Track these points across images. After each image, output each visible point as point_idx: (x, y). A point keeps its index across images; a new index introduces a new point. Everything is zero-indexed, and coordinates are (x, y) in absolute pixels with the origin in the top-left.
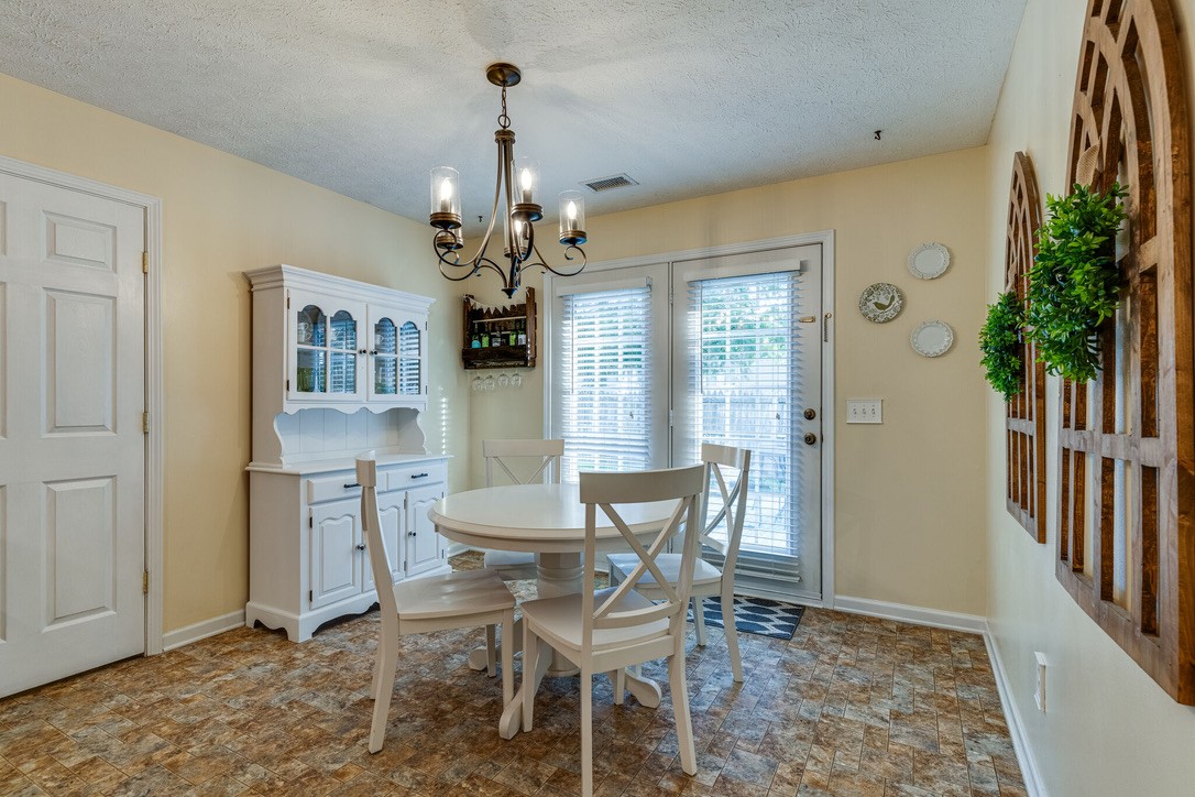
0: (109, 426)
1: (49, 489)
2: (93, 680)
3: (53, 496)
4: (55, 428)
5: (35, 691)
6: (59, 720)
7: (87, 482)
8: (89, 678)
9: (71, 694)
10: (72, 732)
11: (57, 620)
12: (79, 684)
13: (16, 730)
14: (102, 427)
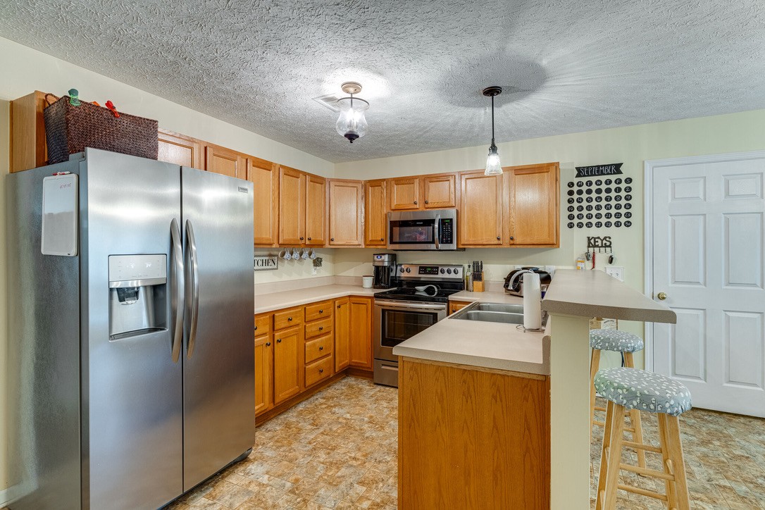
0: (759, 284)
1: (726, 314)
2: (750, 422)
3: (728, 318)
4: (729, 284)
5: (721, 413)
6: (731, 431)
7: (747, 314)
8: (748, 419)
9: (738, 423)
10: (737, 439)
11: (730, 382)
12: (742, 420)
13: (711, 425)
14: (755, 285)
